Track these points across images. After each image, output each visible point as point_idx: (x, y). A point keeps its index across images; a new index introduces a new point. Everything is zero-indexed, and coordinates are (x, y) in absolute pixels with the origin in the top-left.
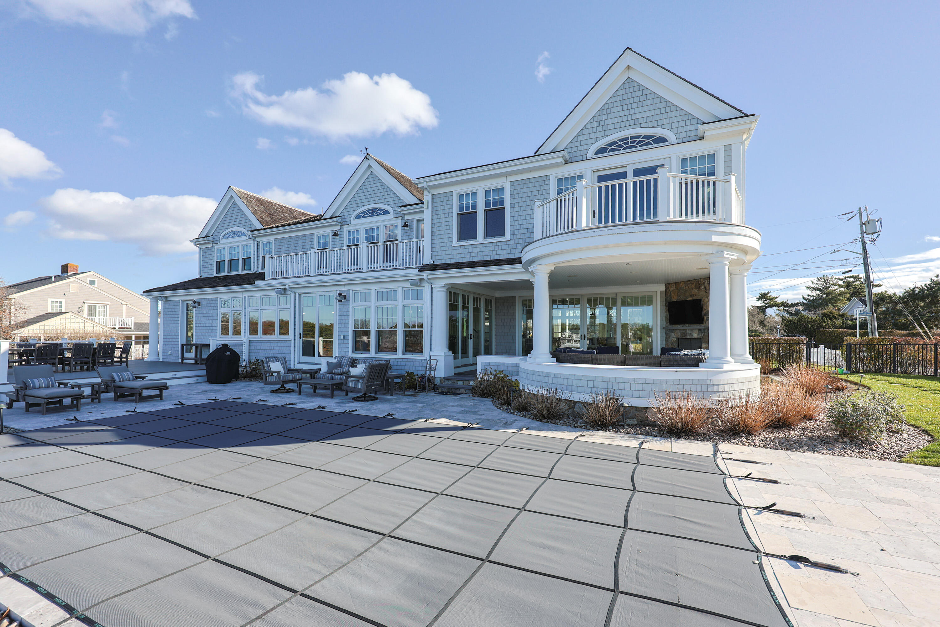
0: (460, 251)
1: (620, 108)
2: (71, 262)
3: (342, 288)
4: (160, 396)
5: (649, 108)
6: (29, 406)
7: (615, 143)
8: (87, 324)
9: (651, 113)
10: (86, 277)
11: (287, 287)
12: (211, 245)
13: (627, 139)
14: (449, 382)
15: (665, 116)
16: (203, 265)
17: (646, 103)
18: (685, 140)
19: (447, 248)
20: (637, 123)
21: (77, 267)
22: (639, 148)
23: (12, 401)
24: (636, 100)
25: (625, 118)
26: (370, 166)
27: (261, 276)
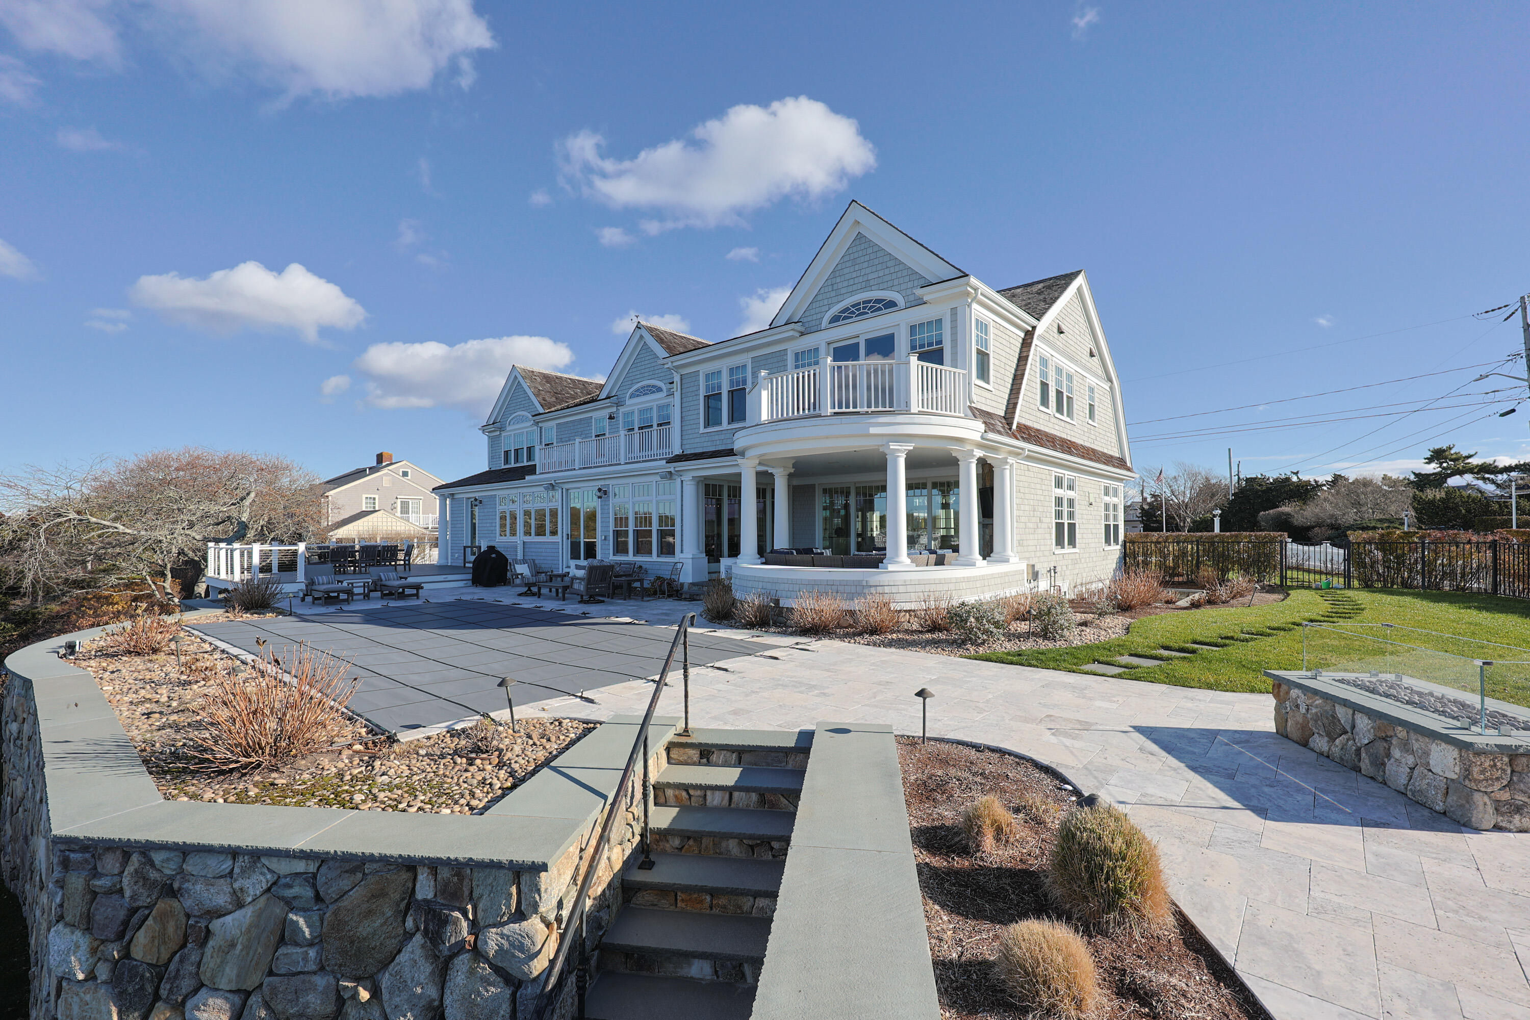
0: (707, 439)
1: (852, 269)
2: (386, 450)
3: (602, 482)
4: (417, 595)
5: (879, 267)
6: (315, 599)
7: (848, 309)
8: (399, 524)
9: (881, 274)
10: (399, 467)
11: (553, 482)
12: (498, 433)
13: (859, 304)
14: (695, 588)
15: (894, 276)
16: (492, 457)
17: (876, 262)
18: (913, 304)
19: (695, 436)
20: (867, 287)
21: (391, 456)
22: (871, 315)
23: (305, 595)
24: (867, 258)
25: (856, 281)
26: (641, 337)
27: (531, 470)
